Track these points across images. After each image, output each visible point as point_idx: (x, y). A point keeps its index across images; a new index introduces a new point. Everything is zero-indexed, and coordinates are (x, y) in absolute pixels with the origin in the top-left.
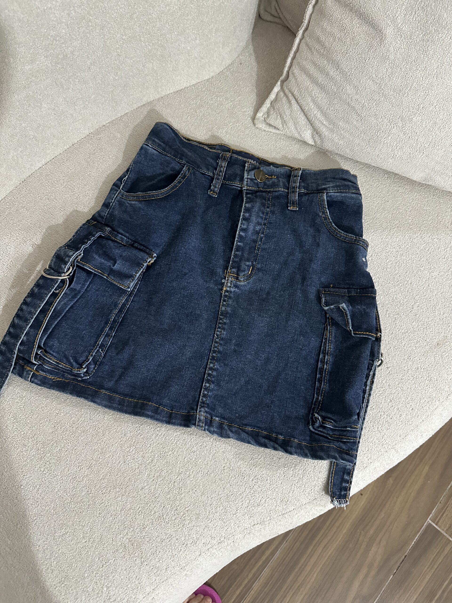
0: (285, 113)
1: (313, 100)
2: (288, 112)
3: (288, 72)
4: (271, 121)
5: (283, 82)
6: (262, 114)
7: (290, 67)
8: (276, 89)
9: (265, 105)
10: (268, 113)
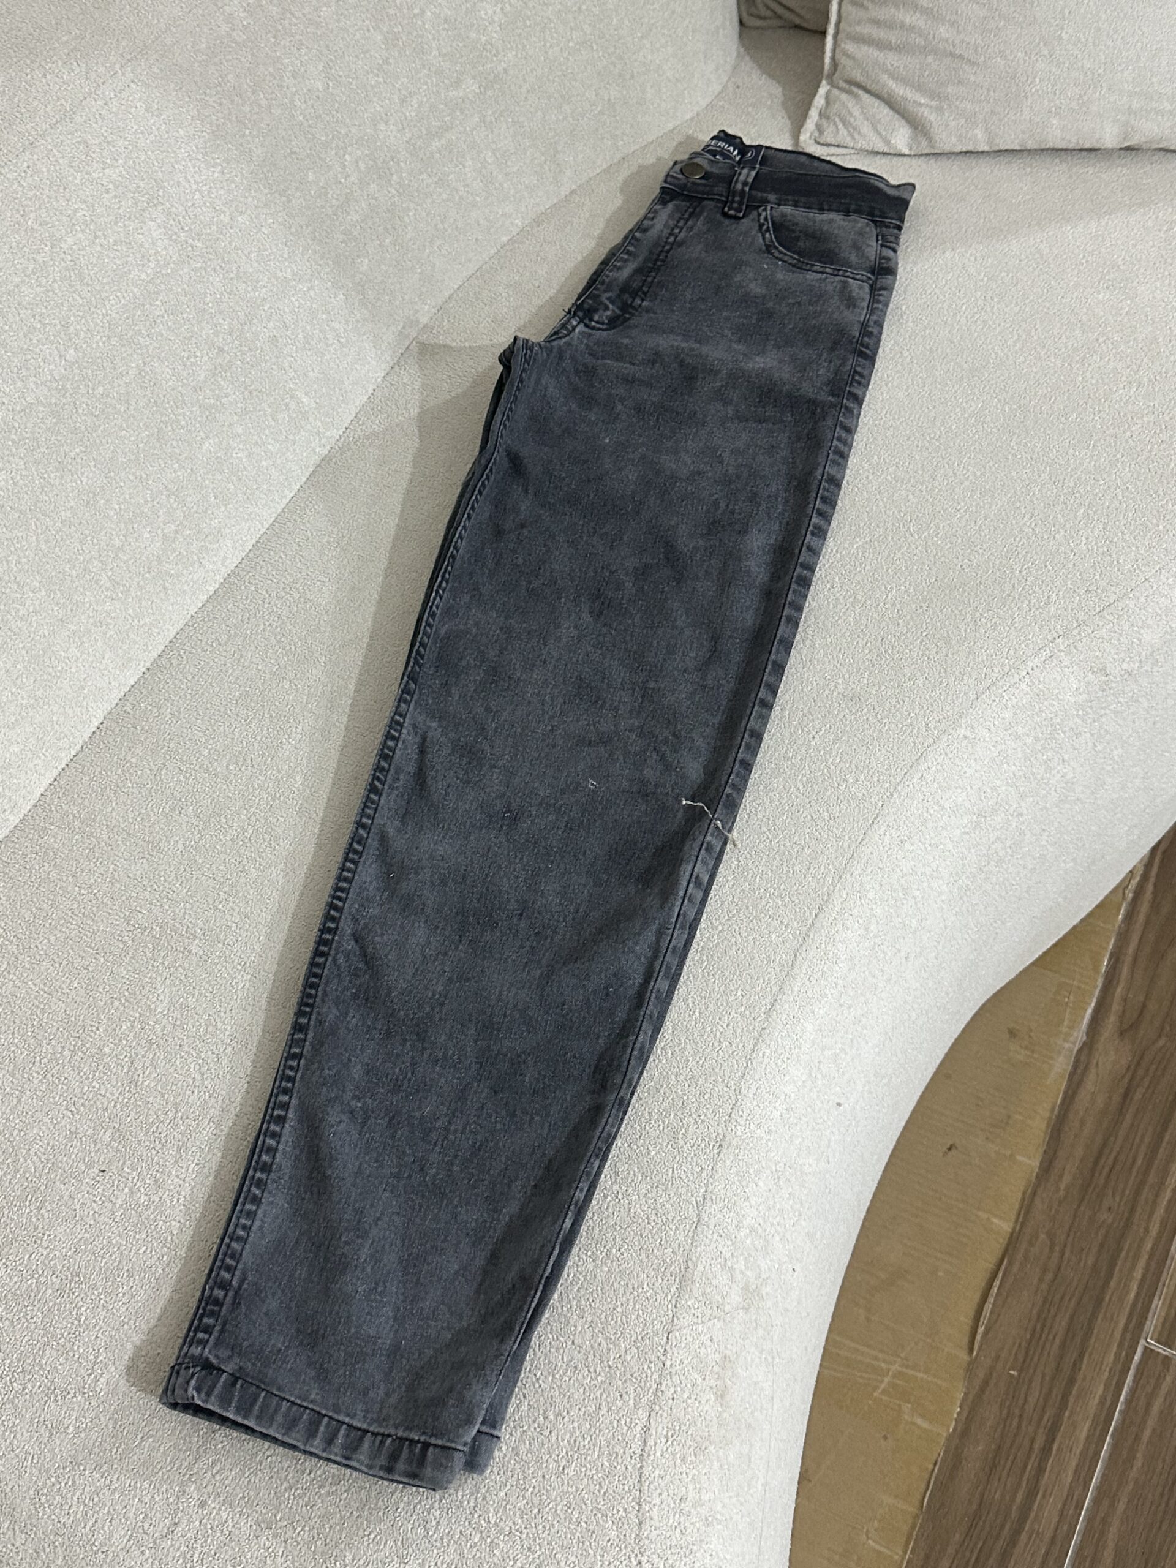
0: (851, 114)
1: (893, 76)
2: (856, 111)
3: (833, 58)
4: (828, 137)
5: (830, 77)
6: (808, 135)
7: (834, 50)
8: (823, 89)
9: (808, 121)
10: (819, 128)
